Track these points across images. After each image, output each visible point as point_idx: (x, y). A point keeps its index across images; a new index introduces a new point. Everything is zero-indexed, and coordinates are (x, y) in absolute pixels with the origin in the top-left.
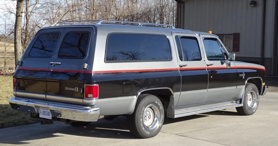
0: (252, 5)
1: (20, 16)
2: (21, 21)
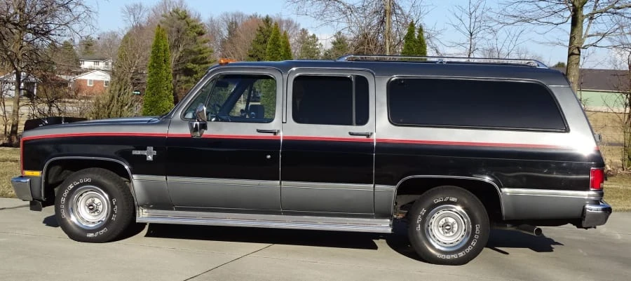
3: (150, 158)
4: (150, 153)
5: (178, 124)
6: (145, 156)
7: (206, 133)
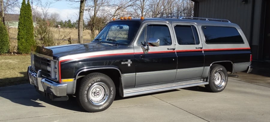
0: (244, 2)
1: (82, 12)
2: (83, 15)
3: (129, 65)
4: (129, 63)
5: (136, 48)
6: (127, 65)
7: (149, 51)
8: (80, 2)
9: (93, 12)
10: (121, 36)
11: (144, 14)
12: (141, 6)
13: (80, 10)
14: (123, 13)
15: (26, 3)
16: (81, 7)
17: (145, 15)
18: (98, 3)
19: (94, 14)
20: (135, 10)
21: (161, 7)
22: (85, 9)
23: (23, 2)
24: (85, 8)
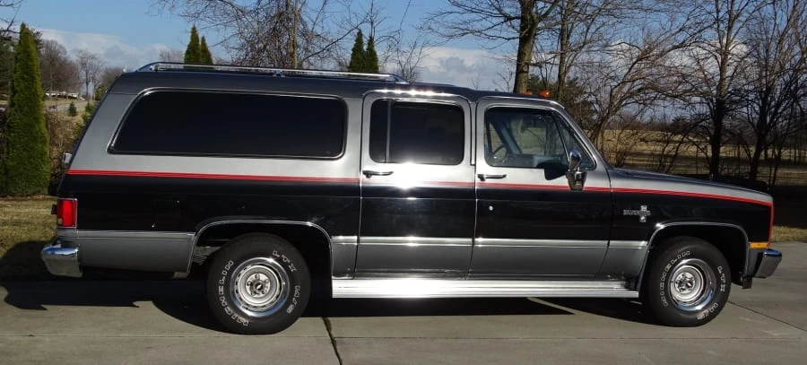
1: (522, 71)
8: (518, 41)
9: (556, 69)
10: (645, 147)
11: (729, 72)
12: (718, 45)
13: (518, 66)
14: (654, 70)
15: (365, 47)
16: (521, 54)
17: (732, 77)
18: (570, 40)
19: (559, 76)
20: (698, 61)
21: (790, 48)
22: (534, 61)
23: (355, 45)
24: (533, 59)
